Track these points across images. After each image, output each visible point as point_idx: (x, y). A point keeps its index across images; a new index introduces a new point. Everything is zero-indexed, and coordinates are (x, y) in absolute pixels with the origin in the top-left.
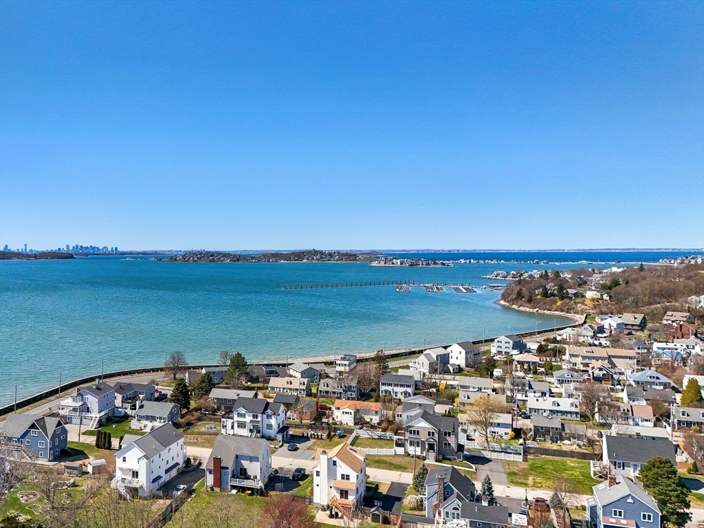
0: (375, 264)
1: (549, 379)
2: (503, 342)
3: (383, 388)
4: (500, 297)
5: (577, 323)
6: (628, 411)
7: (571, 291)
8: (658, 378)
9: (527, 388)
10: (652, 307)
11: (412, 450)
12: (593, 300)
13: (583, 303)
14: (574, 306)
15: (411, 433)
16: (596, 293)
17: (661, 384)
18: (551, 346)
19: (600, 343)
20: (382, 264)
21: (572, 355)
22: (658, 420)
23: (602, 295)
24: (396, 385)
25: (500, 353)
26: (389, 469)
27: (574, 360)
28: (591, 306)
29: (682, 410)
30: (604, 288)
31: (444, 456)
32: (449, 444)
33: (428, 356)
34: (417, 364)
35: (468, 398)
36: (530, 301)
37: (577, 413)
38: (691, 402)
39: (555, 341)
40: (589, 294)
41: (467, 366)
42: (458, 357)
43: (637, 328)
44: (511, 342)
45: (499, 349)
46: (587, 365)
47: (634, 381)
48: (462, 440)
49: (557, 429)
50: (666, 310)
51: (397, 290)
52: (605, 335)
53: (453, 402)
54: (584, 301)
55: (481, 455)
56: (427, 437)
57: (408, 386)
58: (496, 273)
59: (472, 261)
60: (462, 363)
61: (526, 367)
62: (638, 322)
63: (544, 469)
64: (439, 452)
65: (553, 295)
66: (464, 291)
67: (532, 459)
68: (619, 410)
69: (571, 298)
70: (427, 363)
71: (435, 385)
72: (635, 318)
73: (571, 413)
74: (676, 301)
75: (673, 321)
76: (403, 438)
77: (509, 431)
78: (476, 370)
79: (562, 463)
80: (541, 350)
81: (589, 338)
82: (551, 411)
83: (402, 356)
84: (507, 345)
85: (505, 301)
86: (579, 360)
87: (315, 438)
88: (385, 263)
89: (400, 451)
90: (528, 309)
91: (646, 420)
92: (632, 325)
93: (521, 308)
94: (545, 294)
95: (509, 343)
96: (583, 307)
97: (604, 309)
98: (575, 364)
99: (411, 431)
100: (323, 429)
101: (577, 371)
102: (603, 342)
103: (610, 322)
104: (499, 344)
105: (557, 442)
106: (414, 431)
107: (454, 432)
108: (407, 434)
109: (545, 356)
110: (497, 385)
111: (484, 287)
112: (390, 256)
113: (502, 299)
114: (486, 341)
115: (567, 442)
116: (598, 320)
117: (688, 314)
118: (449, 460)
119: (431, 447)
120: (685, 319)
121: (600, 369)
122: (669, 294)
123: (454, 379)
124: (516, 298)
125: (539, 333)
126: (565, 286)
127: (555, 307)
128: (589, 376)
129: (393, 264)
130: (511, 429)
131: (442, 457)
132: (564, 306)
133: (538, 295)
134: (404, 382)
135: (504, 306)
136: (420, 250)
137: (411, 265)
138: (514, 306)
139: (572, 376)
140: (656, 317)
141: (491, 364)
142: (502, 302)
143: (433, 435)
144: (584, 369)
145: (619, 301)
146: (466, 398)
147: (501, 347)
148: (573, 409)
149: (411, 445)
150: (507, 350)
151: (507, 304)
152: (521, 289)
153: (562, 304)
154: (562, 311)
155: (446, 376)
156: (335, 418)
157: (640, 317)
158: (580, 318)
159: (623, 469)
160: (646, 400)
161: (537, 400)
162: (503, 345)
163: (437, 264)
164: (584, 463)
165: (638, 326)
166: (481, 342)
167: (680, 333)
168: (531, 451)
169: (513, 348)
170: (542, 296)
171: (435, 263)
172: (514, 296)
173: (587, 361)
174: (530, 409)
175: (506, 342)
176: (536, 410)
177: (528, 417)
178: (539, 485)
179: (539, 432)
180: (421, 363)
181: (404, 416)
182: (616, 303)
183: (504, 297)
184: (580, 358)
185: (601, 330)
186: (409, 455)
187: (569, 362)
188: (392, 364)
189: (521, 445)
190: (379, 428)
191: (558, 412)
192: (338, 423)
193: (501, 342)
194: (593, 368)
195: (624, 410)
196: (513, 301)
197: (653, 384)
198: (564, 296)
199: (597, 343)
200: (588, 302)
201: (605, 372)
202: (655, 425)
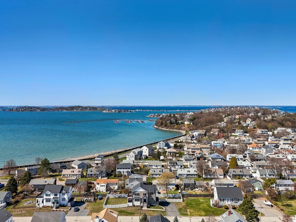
1: (181, 159)
2: (161, 144)
3: (118, 170)
4: (154, 125)
5: (183, 135)
6: (215, 172)
7: (180, 122)
8: (219, 156)
9: (175, 164)
10: (207, 127)
11: (136, 203)
12: (188, 125)
13: (184, 126)
14: (181, 127)
15: (135, 195)
16: (188, 122)
17: (220, 158)
18: (178, 144)
19: (194, 142)
21: (188, 148)
23: (190, 123)
24: (124, 168)
25: (160, 148)
26: (126, 215)
28: (187, 127)
29: (233, 170)
30: (190, 120)
32: (153, 198)
33: (134, 152)
35: (154, 171)
36: (166, 126)
37: (196, 175)
39: (178, 142)
40: (186, 123)
41: (149, 155)
42: (146, 151)
44: (164, 144)
45: (160, 147)
46: (194, 152)
47: (211, 158)
49: (193, 184)
50: (211, 128)
52: (195, 139)
53: (148, 174)
54: (185, 125)
55: (166, 201)
56: (143, 196)
60: (147, 154)
61: (172, 154)
62: (204, 133)
63: (192, 204)
64: (148, 203)
65: (173, 123)
66: (140, 122)
67: (186, 200)
68: (211, 172)
69: (180, 124)
70: (134, 156)
72: (203, 132)
73: (194, 175)
74: (214, 125)
75: (214, 132)
76: (132, 198)
77: (174, 187)
78: (153, 157)
79: (198, 200)
80: (175, 147)
81: (190, 140)
82: (187, 174)
85: (156, 126)
86: (190, 150)
87: (88, 202)
88: (108, 111)
89: (131, 204)
90: (165, 129)
92: (202, 134)
93: (163, 129)
94: (171, 123)
95: (163, 144)
96: (184, 128)
97: (191, 128)
98: (189, 152)
100: (91, 196)
101: (190, 155)
102: (195, 141)
103: (196, 134)
105: (193, 190)
106: (137, 194)
107: (155, 192)
109: (177, 149)
110: (163, 164)
113: (155, 125)
114: (154, 143)
115: (197, 189)
116: (190, 132)
117: (219, 129)
118: (153, 206)
119: (145, 201)
120: (218, 131)
121: (200, 154)
122: (211, 122)
123: (145, 162)
124: (161, 125)
125: (172, 139)
126: (177, 120)
127: (175, 128)
128: (195, 157)
131: (150, 205)
132: (178, 127)
133: (169, 123)
135: (156, 128)
137: (119, 112)
138: (160, 128)
139: (190, 157)
140: (208, 131)
141: (159, 154)
143: (146, 195)
144: (192, 154)
145: (196, 125)
148: (195, 173)
149: (135, 201)
150: (163, 147)
151: (157, 127)
152: (162, 121)
153: (177, 127)
154: (177, 129)
155: (142, 161)
156: (97, 189)
157: (205, 131)
158: (184, 132)
160: (218, 166)
161: (181, 170)
162: (161, 145)
164: (206, 199)
165: (204, 134)
166: (152, 144)
167: (218, 137)
168: (185, 196)
169: (165, 146)
170: (170, 124)
172: (160, 124)
173: (193, 150)
174: (179, 174)
175: (162, 144)
176: (181, 175)
177: (178, 178)
178: (193, 214)
179: (186, 186)
180: (131, 156)
181: (129, 185)
185: (193, 137)
186: (135, 206)
187: (187, 151)
189: (180, 193)
190: (118, 192)
191: (189, 175)
192: (98, 191)
193: (160, 144)
194: (197, 153)
196: (159, 126)
197: (217, 158)
198: (177, 124)
199: (192, 142)
200: (186, 126)
201: (201, 155)
202: (224, 177)
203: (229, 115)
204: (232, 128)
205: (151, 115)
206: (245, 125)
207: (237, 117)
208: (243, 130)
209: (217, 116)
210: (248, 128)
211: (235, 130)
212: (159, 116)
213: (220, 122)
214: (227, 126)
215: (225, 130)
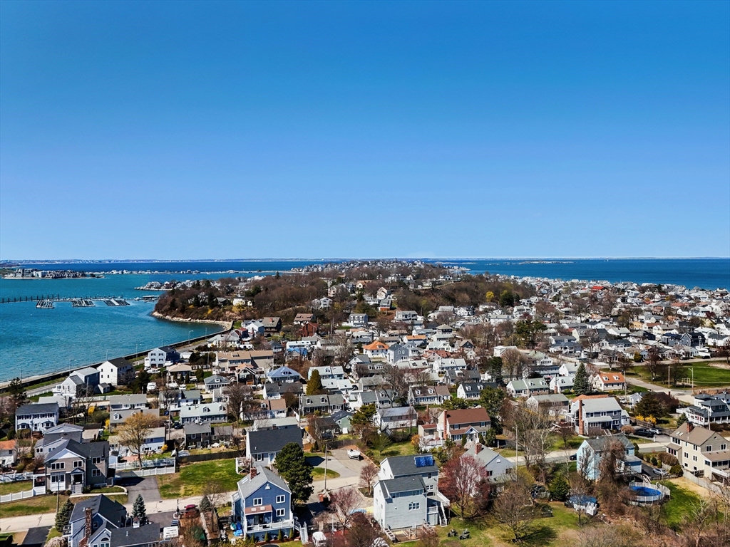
0: (9, 277)
1: (200, 386)
2: (157, 355)
3: (19, 422)
4: (154, 309)
5: (225, 330)
6: (267, 406)
7: (221, 299)
8: (290, 373)
9: (180, 398)
10: (285, 310)
11: (54, 487)
12: (239, 307)
13: (231, 311)
14: (223, 313)
15: (53, 467)
16: (241, 300)
17: (292, 378)
18: (202, 353)
19: (245, 347)
20: (19, 277)
21: (221, 361)
22: (290, 410)
23: (246, 302)
24: (36, 416)
25: (153, 366)
26: (26, 515)
27: (222, 365)
28: (237, 312)
29: (307, 398)
30: (248, 295)
31: (92, 485)
32: (99, 471)
33: (75, 378)
34: (62, 388)
35: (120, 417)
36: (183, 311)
37: (224, 416)
38: (314, 390)
39: (206, 348)
40: (236, 302)
41: (119, 384)
42: (109, 374)
43: (274, 330)
44: (165, 353)
45: (153, 362)
46: (233, 369)
47: (272, 378)
48: (114, 463)
49: (207, 434)
50: (296, 312)
51: (38, 306)
52: (249, 339)
53: (104, 424)
54: (232, 308)
55: (134, 476)
56: (74, 468)
57: (51, 415)
58: (149, 284)
59: (125, 272)
60: (113, 380)
61: (179, 378)
62: (275, 325)
63: (195, 475)
64: (87, 482)
65: (204, 304)
66: (117, 304)
67: (184, 468)
68: (260, 406)
69: (219, 306)
70: (73, 385)
71: (83, 409)
73: (219, 416)
74: (304, 304)
75: (301, 322)
76: (44, 475)
77: (162, 444)
78: (128, 387)
79: (211, 465)
80: (194, 359)
81: (236, 343)
82: (202, 417)
83: (44, 381)
84: (161, 357)
85: (159, 312)
86: (227, 364)
88: (23, 276)
89: (41, 490)
90: (181, 319)
91: (281, 412)
92: (271, 328)
93: (175, 319)
94: (197, 304)
95: (162, 354)
96: (231, 314)
97: (248, 315)
98: (224, 369)
99: (54, 465)
101: (225, 375)
102: (248, 345)
103: (253, 327)
104: (153, 357)
105: (207, 447)
106: (58, 465)
107: (104, 457)
108: (50, 470)
109: (197, 364)
110: (150, 400)
111: (137, 299)
112: (29, 268)
113: (156, 310)
114: (140, 355)
115: (216, 445)
116: (243, 325)
117: (312, 315)
118: (99, 488)
119: (78, 478)
120: (310, 320)
121: (245, 371)
122: (298, 299)
123: (105, 400)
124: (169, 309)
125: (191, 342)
126: (215, 295)
127: (206, 316)
128: (235, 378)
129: (33, 276)
130: (164, 443)
131: (90, 486)
132: (214, 314)
133: (191, 304)
134: (46, 410)
135: (159, 319)
136: (66, 261)
137: (55, 278)
138: (168, 317)
139: (221, 381)
140: (289, 318)
141: (145, 378)
142: (156, 314)
143: (80, 465)
144: (232, 372)
145: (260, 307)
146: (118, 418)
147: (155, 360)
148: (222, 412)
149: (53, 481)
150: (161, 362)
151: (161, 315)
152: (174, 300)
153: (212, 312)
154: (213, 319)
155: (95, 398)
157: (276, 319)
158: (227, 325)
159: (263, 460)
160: (281, 394)
161: (190, 409)
162: (157, 357)
163: (85, 276)
164: (230, 461)
165: (275, 328)
166: (135, 356)
167: (306, 332)
168: (184, 460)
169: (167, 360)
170: (194, 306)
171: (84, 275)
172: (167, 307)
173: (234, 365)
174: (183, 418)
175: (160, 355)
176: (188, 419)
177: (180, 427)
178: (190, 492)
179: (192, 439)
180: (66, 387)
181: (44, 450)
182: (258, 309)
183: (158, 308)
184: (228, 363)
185: (246, 334)
186: (51, 493)
187: (218, 367)
188: (30, 393)
189: (173, 456)
190: (14, 469)
191: (208, 417)
193: (155, 355)
194: (239, 370)
195: (264, 406)
196: (166, 312)
197: (286, 378)
198: (214, 305)
199: (242, 346)
200: (234, 309)
201: (248, 373)
202: (287, 415)
203: (341, 281)
204: (344, 311)
205: (152, 285)
206: (372, 303)
207: (360, 285)
208: (364, 315)
209: (312, 284)
210: (379, 308)
211: (349, 314)
212: (173, 287)
213: (319, 297)
214: (332, 305)
215: (328, 315)
